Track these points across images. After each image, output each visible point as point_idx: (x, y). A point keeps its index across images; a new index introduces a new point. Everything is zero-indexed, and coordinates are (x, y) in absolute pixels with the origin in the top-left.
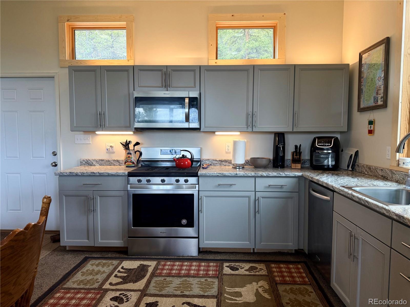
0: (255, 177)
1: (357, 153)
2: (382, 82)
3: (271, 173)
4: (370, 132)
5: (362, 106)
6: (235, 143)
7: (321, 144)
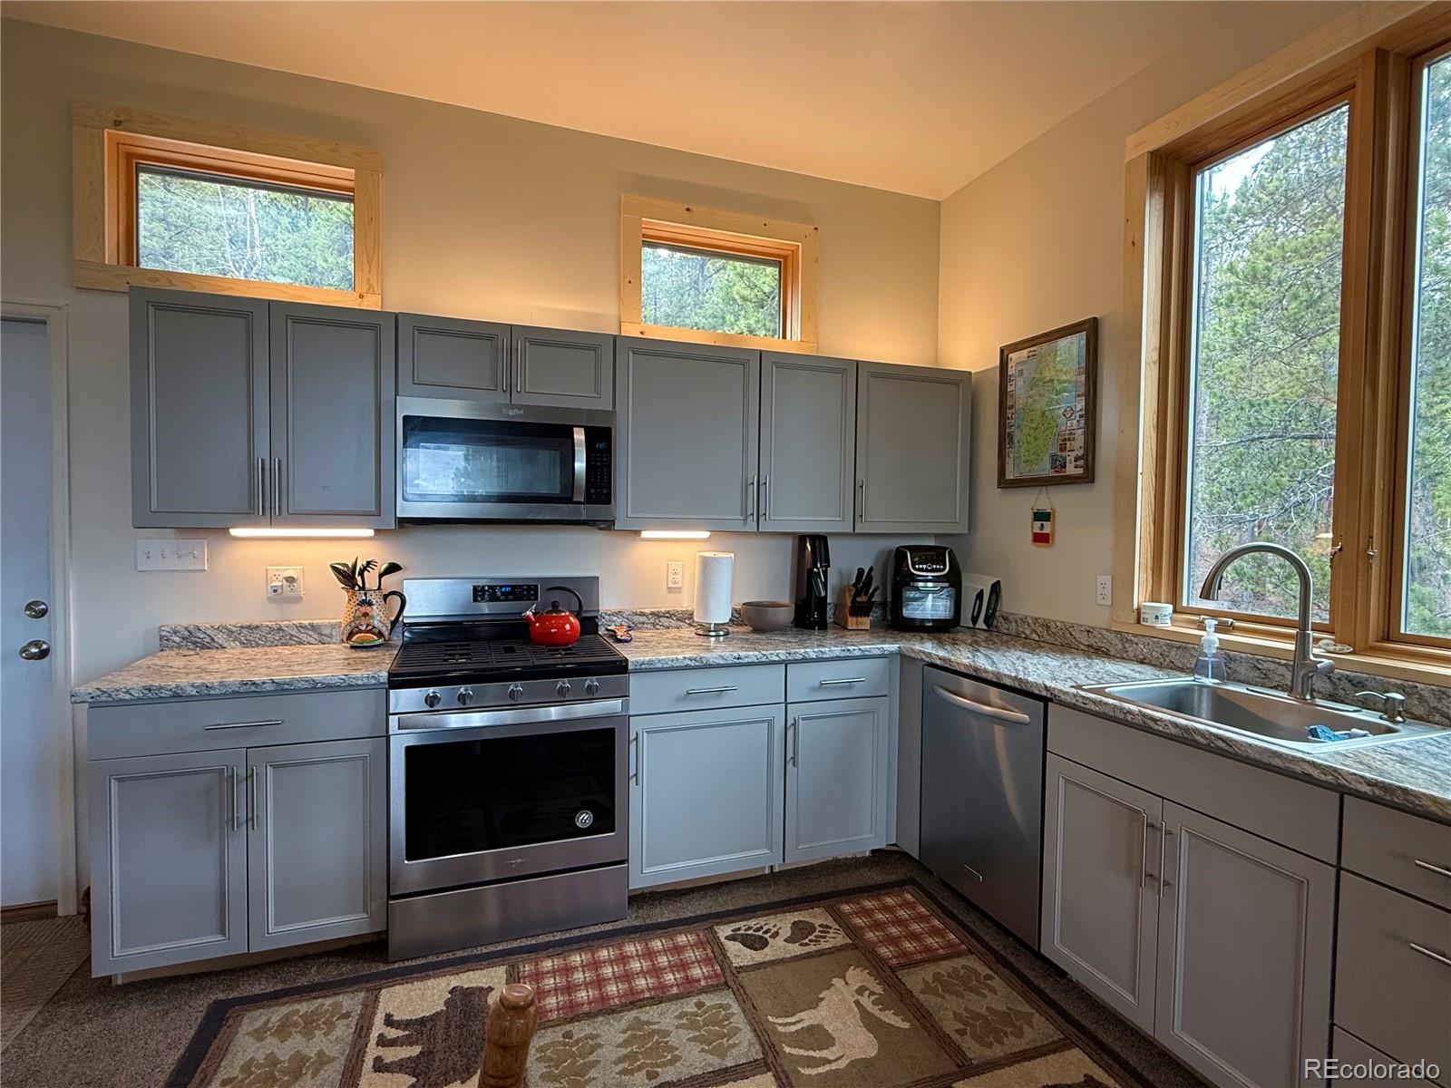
0: (786, 663)
1: (996, 588)
2: (1078, 421)
3: (827, 649)
4: (1041, 539)
5: (1010, 476)
6: (706, 563)
7: (921, 566)
